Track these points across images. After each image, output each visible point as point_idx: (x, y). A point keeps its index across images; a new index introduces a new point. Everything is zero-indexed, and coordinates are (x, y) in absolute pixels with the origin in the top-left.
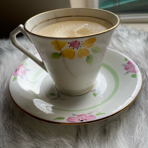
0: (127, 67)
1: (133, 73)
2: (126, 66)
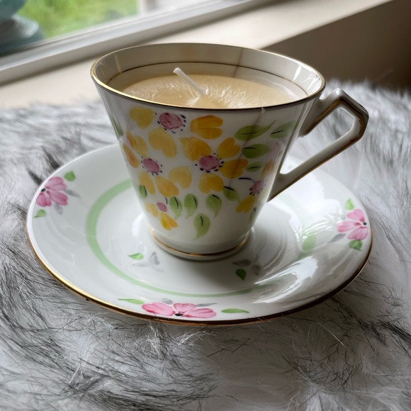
0: (58, 201)
1: (66, 182)
2: (58, 204)
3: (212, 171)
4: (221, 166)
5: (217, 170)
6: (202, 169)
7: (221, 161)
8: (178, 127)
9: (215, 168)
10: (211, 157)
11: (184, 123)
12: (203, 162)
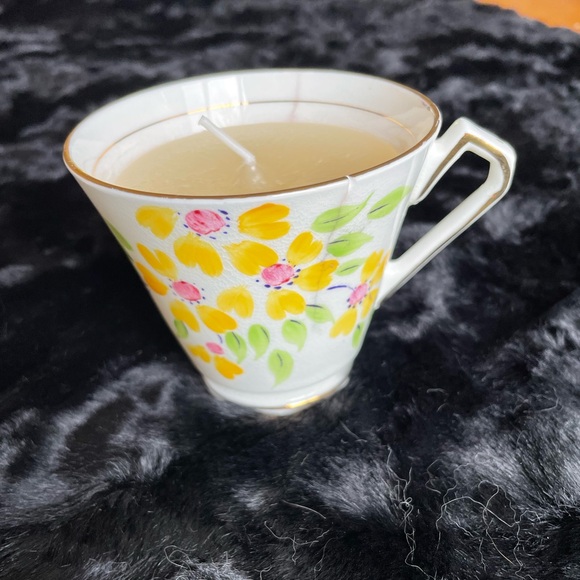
3: (284, 286)
4: (297, 277)
5: (291, 284)
6: (268, 286)
7: (296, 269)
8: (218, 230)
9: (287, 280)
10: (279, 266)
11: (227, 222)
12: (267, 275)
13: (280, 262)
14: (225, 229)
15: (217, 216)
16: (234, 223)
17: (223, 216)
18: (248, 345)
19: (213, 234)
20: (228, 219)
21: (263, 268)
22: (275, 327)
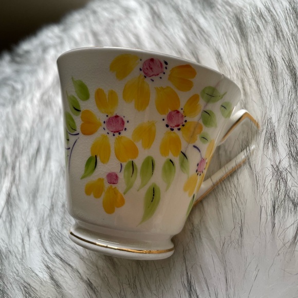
3: (176, 129)
4: (183, 125)
5: (179, 129)
6: (167, 126)
7: (185, 119)
8: (158, 75)
9: (178, 126)
10: (178, 112)
11: (165, 70)
12: (170, 117)
13: (179, 110)
14: (161, 75)
15: (161, 64)
16: (168, 72)
17: (164, 65)
18: (139, 174)
19: (153, 78)
20: (166, 68)
21: (170, 111)
22: (160, 162)
